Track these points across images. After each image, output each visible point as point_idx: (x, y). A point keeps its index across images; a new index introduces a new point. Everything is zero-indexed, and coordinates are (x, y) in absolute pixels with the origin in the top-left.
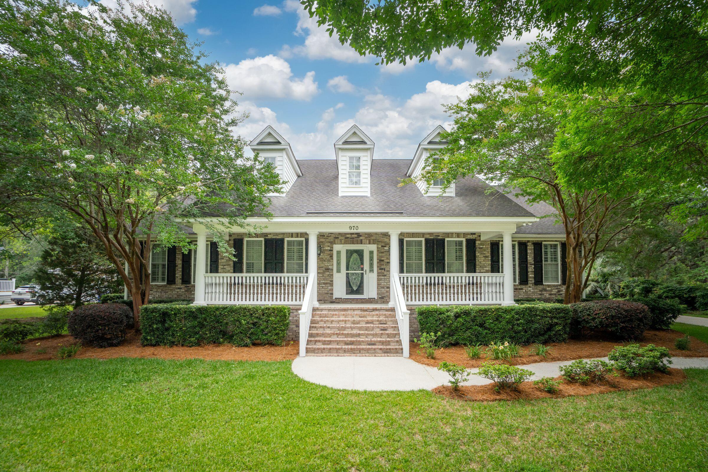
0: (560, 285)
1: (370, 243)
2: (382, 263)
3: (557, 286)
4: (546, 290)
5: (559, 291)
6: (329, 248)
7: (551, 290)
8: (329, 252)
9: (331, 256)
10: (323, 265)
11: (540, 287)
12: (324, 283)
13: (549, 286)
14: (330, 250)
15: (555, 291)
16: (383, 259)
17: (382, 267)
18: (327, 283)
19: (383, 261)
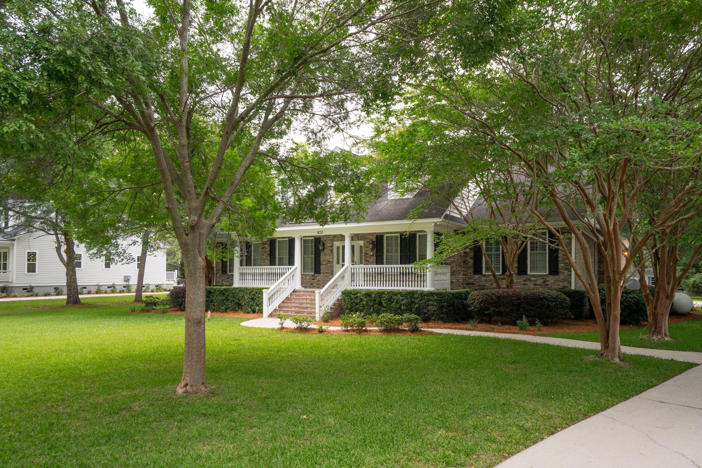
0: (546, 275)
1: (358, 240)
2: (367, 256)
3: (543, 276)
4: (530, 280)
5: (545, 282)
6: (330, 245)
7: (536, 281)
8: (330, 248)
9: (332, 251)
10: (325, 258)
11: (524, 277)
12: (327, 273)
13: (533, 276)
14: (331, 247)
15: (540, 281)
16: (367, 252)
17: (367, 259)
18: (329, 273)
19: (368, 254)
